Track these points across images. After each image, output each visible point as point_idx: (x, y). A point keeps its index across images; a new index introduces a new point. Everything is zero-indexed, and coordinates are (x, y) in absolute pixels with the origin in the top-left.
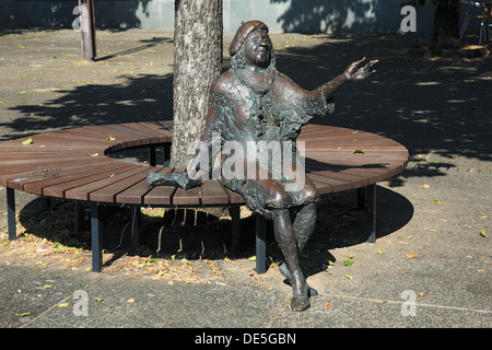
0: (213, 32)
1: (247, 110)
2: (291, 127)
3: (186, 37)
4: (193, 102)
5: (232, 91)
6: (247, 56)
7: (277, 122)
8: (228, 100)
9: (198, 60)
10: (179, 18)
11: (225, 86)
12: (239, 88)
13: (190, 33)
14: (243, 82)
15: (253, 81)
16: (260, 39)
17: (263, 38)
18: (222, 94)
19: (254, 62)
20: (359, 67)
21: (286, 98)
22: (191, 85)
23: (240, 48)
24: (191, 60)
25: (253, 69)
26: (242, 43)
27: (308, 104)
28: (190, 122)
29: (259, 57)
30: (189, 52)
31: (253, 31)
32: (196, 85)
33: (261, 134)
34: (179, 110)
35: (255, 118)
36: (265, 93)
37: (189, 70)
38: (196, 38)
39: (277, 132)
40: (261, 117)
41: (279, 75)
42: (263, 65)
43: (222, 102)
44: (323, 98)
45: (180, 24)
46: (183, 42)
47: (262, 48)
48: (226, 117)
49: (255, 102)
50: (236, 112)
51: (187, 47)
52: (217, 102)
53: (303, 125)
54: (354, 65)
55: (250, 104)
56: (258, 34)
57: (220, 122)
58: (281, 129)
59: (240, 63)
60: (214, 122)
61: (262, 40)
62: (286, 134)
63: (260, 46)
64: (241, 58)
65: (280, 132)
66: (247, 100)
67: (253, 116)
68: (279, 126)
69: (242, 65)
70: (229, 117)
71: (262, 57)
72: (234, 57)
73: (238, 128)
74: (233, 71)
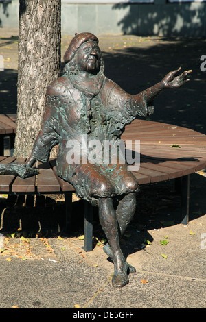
1: (79, 111)
2: (116, 126)
3: (29, 43)
4: (35, 100)
6: (79, 63)
8: (62, 101)
9: (39, 64)
10: (23, 27)
11: (60, 89)
12: (72, 91)
13: (32, 40)
14: (75, 87)
15: (84, 86)
16: (91, 49)
17: (93, 48)
18: (57, 96)
19: (85, 69)
20: (175, 75)
21: (112, 101)
22: (32, 86)
23: (73, 56)
24: (33, 63)
25: (84, 75)
26: (75, 52)
27: (132, 107)
28: (31, 118)
29: (89, 64)
30: (31, 57)
31: (85, 41)
32: (37, 86)
33: (90, 132)
34: (22, 107)
35: (85, 118)
36: (94, 97)
37: (31, 72)
38: (37, 45)
39: (104, 130)
40: (90, 117)
41: (107, 80)
42: (93, 71)
43: (57, 103)
44: (144, 102)
45: (23, 32)
46: (26, 48)
47: (92, 57)
48: (60, 116)
49: (85, 104)
50: (69, 112)
51: (29, 53)
52: (53, 103)
53: (126, 124)
54: (171, 74)
55: (81, 105)
56: (89, 44)
57: (55, 120)
58: (108, 127)
59: (73, 70)
60: (50, 120)
61: (93, 50)
62: (112, 132)
63: (91, 55)
64: (74, 66)
65: (107, 130)
66: (79, 102)
67: (84, 116)
68: (106, 125)
69: (75, 72)
70: (63, 117)
71: (92, 65)
72: (68, 64)
73: (71, 126)
74: (67, 76)
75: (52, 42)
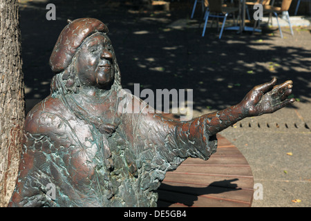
0: (8, 22)
5: (62, 129)
6: (82, 74)
7: (134, 173)
8: (57, 144)
14: (79, 115)
15: (94, 112)
16: (100, 48)
17: (104, 45)
19: (93, 83)
20: (265, 91)
21: (143, 132)
23: (70, 62)
26: (73, 55)
27: (179, 143)
29: (101, 75)
31: (89, 34)
33: (113, 195)
35: (103, 172)
36: (114, 131)
39: (134, 186)
40: (111, 168)
43: (46, 147)
44: (206, 137)
47: (104, 62)
48: (53, 168)
49: (100, 147)
50: (71, 161)
52: (38, 146)
53: (169, 170)
55: (93, 149)
56: (96, 39)
57: (43, 175)
58: (140, 180)
59: (72, 85)
60: (33, 175)
61: (104, 50)
62: (146, 186)
63: (102, 58)
64: (73, 78)
65: (139, 186)
66: (88, 144)
67: (99, 169)
68: (136, 177)
69: (74, 88)
70: (60, 170)
71: (105, 75)
72: (61, 75)
73: (76, 187)
74: (60, 96)
75: (7, 25)
